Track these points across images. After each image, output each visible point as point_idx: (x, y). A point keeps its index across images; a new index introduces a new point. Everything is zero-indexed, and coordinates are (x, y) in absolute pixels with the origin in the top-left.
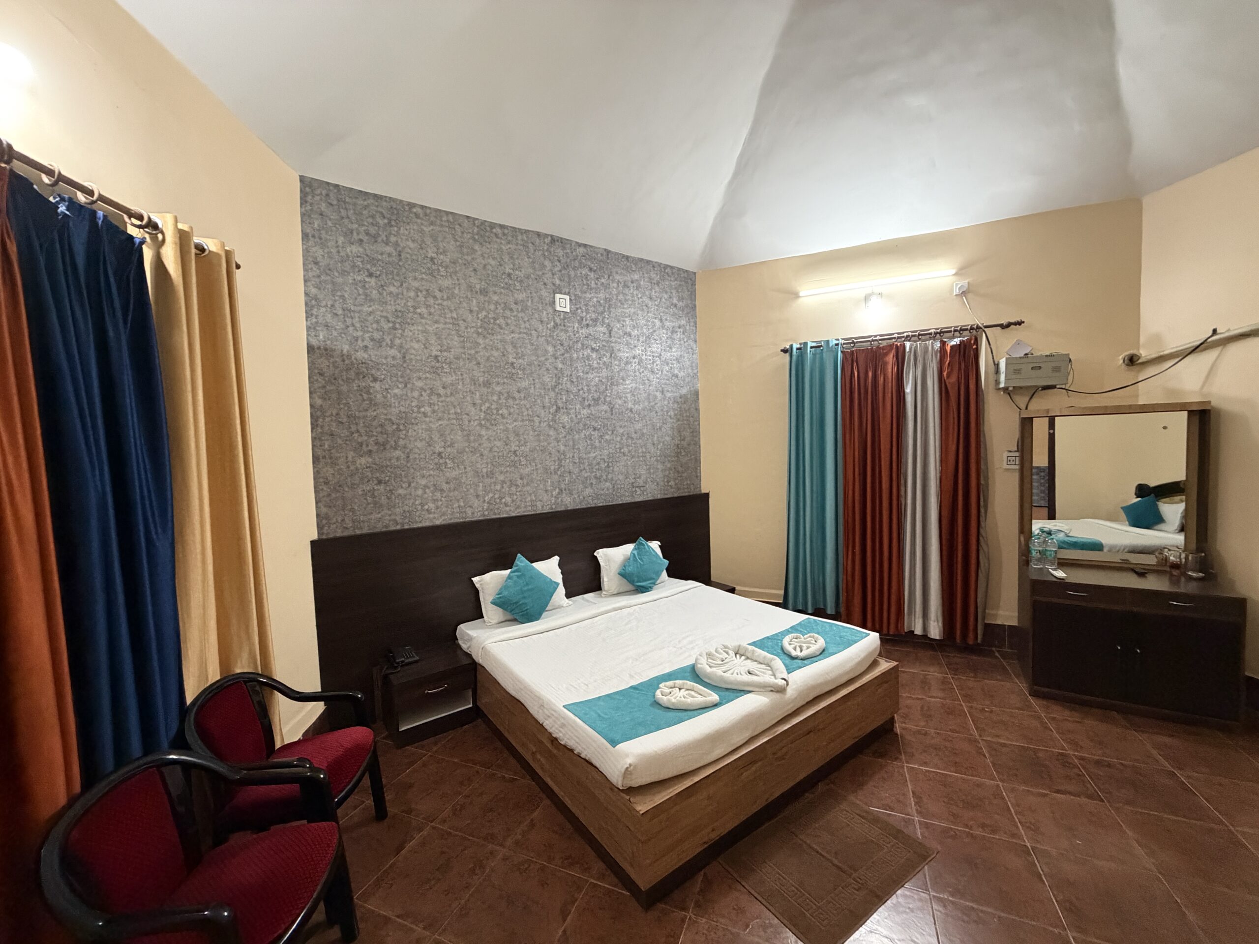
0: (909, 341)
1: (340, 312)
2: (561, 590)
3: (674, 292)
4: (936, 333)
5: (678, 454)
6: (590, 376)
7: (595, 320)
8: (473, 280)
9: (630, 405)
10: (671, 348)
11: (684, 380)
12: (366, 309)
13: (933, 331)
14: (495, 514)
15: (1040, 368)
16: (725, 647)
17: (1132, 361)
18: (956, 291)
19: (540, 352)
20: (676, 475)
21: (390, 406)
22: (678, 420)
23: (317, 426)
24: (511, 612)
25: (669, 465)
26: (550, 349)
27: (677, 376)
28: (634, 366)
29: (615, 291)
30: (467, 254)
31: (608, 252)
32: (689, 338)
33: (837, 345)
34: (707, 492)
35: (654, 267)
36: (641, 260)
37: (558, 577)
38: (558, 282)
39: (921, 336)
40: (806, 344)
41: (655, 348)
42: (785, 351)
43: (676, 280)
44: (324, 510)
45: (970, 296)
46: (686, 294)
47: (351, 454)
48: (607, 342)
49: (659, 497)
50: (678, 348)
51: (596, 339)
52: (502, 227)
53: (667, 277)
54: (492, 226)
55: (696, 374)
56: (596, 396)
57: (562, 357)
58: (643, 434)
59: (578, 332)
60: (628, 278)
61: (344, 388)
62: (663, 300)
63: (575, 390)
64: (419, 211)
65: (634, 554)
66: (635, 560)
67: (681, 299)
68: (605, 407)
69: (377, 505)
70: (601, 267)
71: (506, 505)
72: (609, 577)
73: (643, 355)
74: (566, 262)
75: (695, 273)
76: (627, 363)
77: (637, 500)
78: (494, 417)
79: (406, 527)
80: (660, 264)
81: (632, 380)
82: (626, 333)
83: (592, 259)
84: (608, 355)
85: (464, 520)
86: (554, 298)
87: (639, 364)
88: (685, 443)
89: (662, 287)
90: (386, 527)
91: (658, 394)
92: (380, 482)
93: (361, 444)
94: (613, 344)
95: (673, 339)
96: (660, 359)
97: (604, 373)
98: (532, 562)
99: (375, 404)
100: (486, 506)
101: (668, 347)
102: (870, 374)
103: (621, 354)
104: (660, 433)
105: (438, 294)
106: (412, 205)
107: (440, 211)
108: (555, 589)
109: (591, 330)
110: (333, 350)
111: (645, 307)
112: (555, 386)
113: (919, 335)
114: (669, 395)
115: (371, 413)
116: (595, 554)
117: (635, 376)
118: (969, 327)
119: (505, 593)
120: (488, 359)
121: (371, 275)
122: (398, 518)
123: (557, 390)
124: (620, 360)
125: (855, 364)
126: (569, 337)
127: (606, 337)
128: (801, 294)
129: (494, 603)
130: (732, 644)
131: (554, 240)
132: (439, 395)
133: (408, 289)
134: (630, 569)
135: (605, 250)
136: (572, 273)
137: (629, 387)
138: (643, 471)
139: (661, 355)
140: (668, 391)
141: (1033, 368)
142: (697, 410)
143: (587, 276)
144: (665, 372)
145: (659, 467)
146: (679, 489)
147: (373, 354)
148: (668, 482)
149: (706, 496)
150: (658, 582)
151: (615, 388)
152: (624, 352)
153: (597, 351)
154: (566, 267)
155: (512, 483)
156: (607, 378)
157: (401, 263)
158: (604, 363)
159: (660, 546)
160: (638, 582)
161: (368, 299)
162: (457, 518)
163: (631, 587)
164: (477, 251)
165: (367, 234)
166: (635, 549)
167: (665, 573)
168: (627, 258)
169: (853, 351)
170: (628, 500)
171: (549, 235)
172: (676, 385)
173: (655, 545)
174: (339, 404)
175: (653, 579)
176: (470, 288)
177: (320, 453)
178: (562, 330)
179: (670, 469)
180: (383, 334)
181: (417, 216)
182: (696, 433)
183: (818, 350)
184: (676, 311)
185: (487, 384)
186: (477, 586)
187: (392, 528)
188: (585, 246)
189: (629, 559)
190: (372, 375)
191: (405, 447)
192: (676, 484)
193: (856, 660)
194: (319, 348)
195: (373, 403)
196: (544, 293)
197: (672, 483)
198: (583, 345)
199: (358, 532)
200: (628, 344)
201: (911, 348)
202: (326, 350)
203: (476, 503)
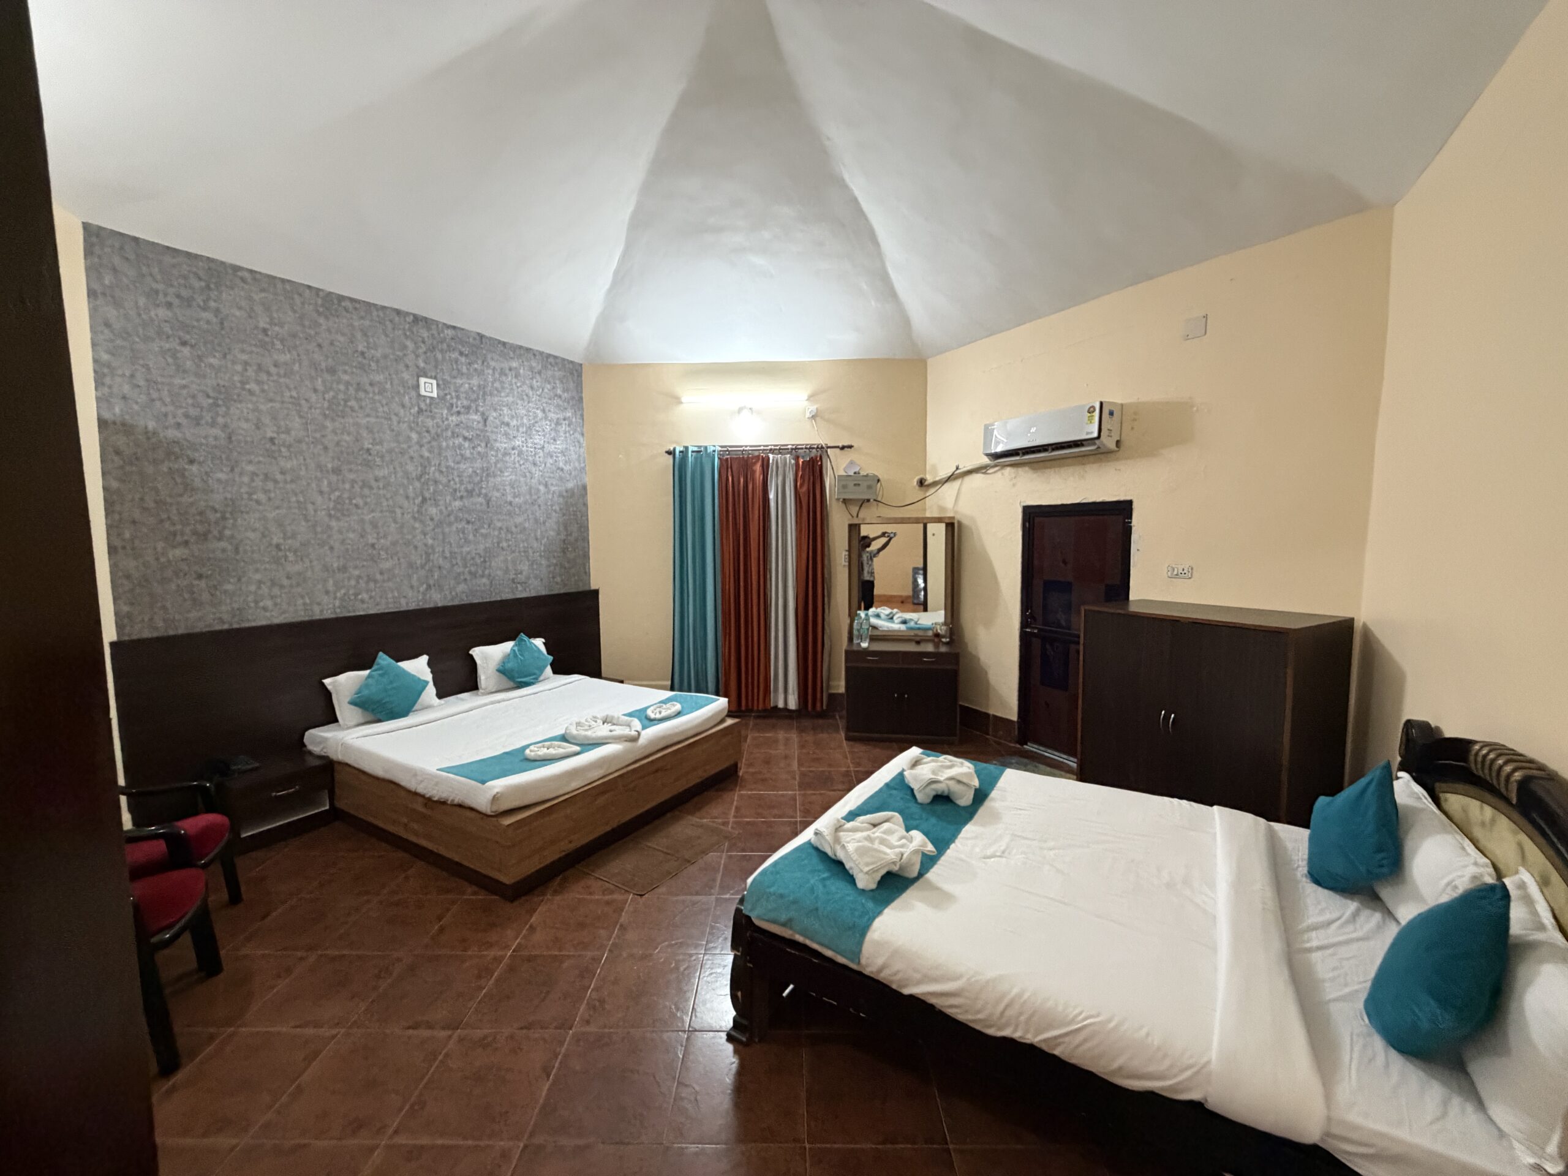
0: (773, 453)
1: (142, 383)
2: (431, 690)
3: (557, 382)
4: (792, 449)
5: (564, 551)
6: (462, 466)
7: (468, 408)
8: (318, 357)
9: (509, 498)
10: (555, 440)
11: (570, 474)
12: (178, 381)
13: (790, 447)
14: (349, 612)
15: (859, 485)
16: (595, 717)
17: (921, 483)
18: (808, 415)
19: (401, 439)
20: (563, 570)
21: (212, 491)
22: (564, 515)
23: (113, 511)
24: (373, 710)
25: (555, 561)
26: (414, 436)
27: (562, 470)
28: (514, 457)
29: (490, 379)
30: (310, 327)
31: (481, 336)
32: (575, 431)
33: (714, 451)
34: (597, 588)
35: (534, 355)
36: (521, 347)
37: (427, 675)
38: (422, 365)
39: (780, 450)
40: (687, 448)
41: (538, 439)
42: (669, 453)
43: (559, 370)
44: (126, 609)
45: (818, 419)
46: (572, 385)
47: (160, 545)
48: (482, 431)
49: (544, 593)
50: (563, 441)
51: (468, 428)
52: (352, 300)
53: (549, 366)
54: (341, 298)
55: (584, 468)
56: (470, 487)
57: (429, 446)
58: (525, 529)
59: (447, 419)
60: (506, 365)
61: (150, 470)
62: (546, 390)
63: (444, 480)
64: (246, 275)
65: (514, 651)
66: (515, 656)
67: (565, 390)
68: (481, 500)
69: (196, 603)
70: (473, 351)
71: (363, 601)
72: (486, 675)
73: (523, 446)
74: (432, 344)
75: (581, 365)
76: (505, 454)
77: (519, 596)
78: (346, 507)
79: (235, 626)
80: (541, 353)
81: (512, 472)
82: (503, 423)
83: (462, 343)
84: (483, 445)
85: (310, 618)
86: (418, 381)
87: (519, 455)
88: (572, 539)
89: (545, 377)
90: (210, 625)
91: (542, 488)
92: (200, 577)
93: (175, 534)
94: (488, 434)
95: (556, 431)
96: (543, 451)
97: (478, 464)
98: (398, 661)
99: (193, 489)
100: (337, 603)
101: (551, 439)
102: (742, 480)
103: (498, 445)
104: (543, 528)
105: (273, 370)
106: (236, 269)
107: (274, 278)
108: (424, 688)
109: (463, 418)
110: (132, 426)
111: (525, 397)
112: (421, 476)
113: (780, 449)
114: (553, 489)
115: (186, 499)
116: (471, 652)
117: (515, 468)
118: (816, 446)
119: (366, 692)
120: (338, 444)
121: (184, 343)
122: (226, 617)
123: (423, 480)
124: (498, 450)
125: (729, 470)
126: (437, 423)
127: (481, 426)
128: (683, 400)
129: (353, 703)
130: (601, 715)
131: (417, 319)
132: (276, 482)
133: (234, 363)
134: (509, 665)
135: (479, 334)
136: (439, 356)
137: (508, 479)
138: (525, 567)
139: (543, 447)
140: (552, 484)
141: (855, 485)
142: (585, 505)
143: (456, 361)
144: (548, 465)
145: (543, 562)
146: (565, 585)
147: (190, 433)
148: (553, 578)
149: (595, 593)
150: (541, 678)
151: (491, 479)
152: (501, 442)
153: (470, 440)
154: (433, 349)
155: (370, 579)
156: (482, 469)
157: (223, 332)
158: (479, 453)
159: (544, 643)
160: (518, 678)
161: (181, 370)
162: (302, 616)
163: (512, 684)
164: (321, 325)
165: (178, 296)
166: (516, 645)
167: (549, 670)
168: (504, 344)
169: (727, 459)
170: (510, 596)
171: (411, 313)
172: (561, 479)
173: (539, 643)
174: (143, 487)
175: (534, 674)
176: (314, 365)
177: (118, 543)
178: (428, 417)
179: (556, 565)
180: (202, 410)
181: (243, 280)
182: (584, 528)
183: (699, 455)
184: (561, 403)
185: (337, 471)
186: (329, 687)
187: (218, 627)
188: (454, 328)
189: (509, 655)
190: (188, 456)
191: (232, 537)
192: (562, 581)
193: (704, 718)
194: (114, 423)
195: (188, 488)
196: (406, 376)
197: (558, 579)
198: (453, 433)
199: (171, 633)
200: (506, 434)
201: (773, 460)
202: (124, 424)
203: (325, 599)
